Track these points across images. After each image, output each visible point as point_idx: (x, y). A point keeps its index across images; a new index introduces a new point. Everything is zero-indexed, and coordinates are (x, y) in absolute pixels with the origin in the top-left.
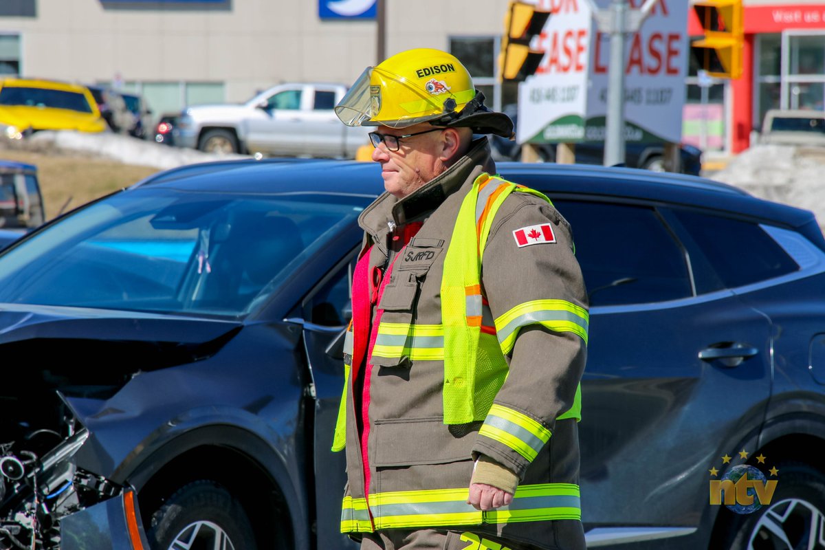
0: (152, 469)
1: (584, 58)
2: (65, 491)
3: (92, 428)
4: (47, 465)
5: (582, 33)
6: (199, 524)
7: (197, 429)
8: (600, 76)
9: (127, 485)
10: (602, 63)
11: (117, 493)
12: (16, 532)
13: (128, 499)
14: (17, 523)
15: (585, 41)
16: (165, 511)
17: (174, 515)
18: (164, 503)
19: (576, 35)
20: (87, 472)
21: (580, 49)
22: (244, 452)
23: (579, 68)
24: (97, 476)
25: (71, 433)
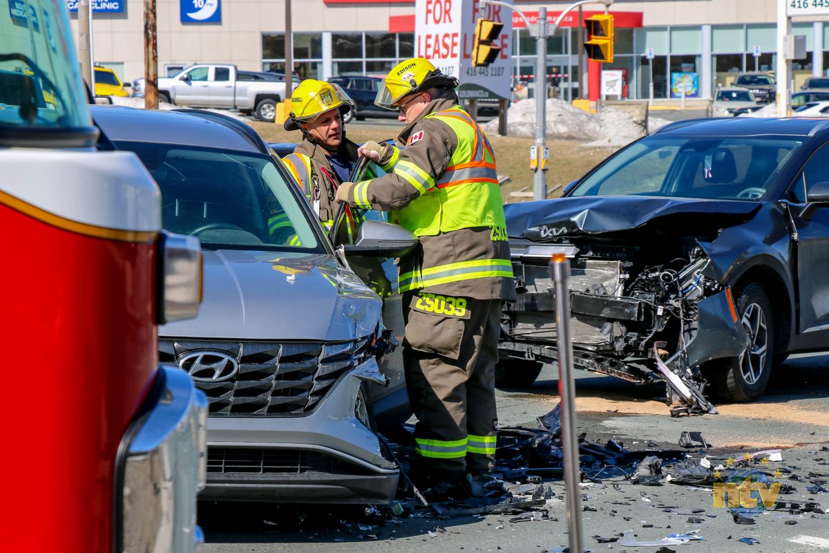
0: (738, 277)
1: (457, 50)
2: (691, 289)
3: (712, 256)
4: (681, 276)
5: (455, 35)
6: (753, 304)
7: (754, 257)
8: (467, 60)
9: (727, 285)
10: (467, 53)
11: (723, 289)
12: (673, 309)
13: (728, 292)
14: (671, 305)
15: (458, 40)
16: (742, 298)
17: (746, 300)
18: (741, 294)
19: (451, 36)
20: (709, 279)
21: (454, 44)
22: (771, 268)
23: (454, 56)
24: (713, 280)
25: (692, 260)
